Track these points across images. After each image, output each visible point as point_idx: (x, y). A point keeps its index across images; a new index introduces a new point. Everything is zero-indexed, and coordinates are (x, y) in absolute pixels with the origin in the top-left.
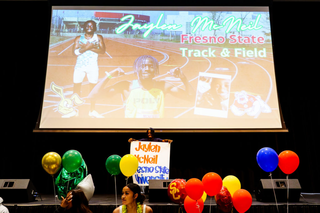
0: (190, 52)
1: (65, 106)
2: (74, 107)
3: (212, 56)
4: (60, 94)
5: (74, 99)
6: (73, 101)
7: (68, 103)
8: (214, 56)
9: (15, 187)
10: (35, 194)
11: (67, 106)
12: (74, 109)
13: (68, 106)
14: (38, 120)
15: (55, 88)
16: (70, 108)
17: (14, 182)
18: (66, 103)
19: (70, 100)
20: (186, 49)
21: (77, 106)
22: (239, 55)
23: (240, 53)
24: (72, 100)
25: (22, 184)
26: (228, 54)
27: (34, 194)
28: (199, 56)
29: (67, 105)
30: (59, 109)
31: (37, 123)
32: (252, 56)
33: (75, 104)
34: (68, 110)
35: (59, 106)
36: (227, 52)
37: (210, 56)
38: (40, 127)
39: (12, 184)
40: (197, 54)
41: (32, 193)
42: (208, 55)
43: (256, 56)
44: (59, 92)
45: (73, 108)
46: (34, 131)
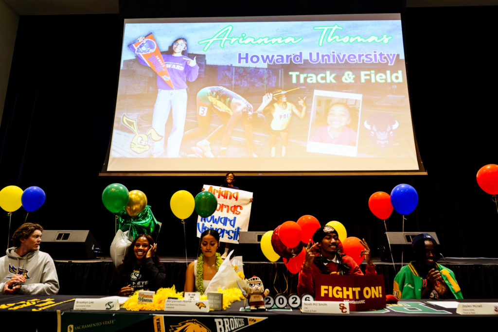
0: (302, 76)
1: (139, 143)
3: (331, 81)
4: (132, 128)
5: (151, 134)
7: (142, 140)
8: (334, 81)
9: (71, 239)
10: (97, 250)
13: (143, 144)
14: (105, 161)
16: (144, 146)
17: (69, 234)
18: (140, 139)
20: (298, 73)
22: (366, 80)
23: (368, 77)
24: (148, 136)
25: (79, 236)
26: (352, 78)
27: (95, 250)
28: (314, 81)
30: (132, 146)
31: (104, 164)
32: (383, 81)
34: (143, 148)
36: (350, 76)
37: (328, 81)
38: (109, 169)
39: (66, 236)
40: (311, 80)
41: (93, 248)
42: (326, 80)
43: (389, 81)
44: (131, 126)
46: (101, 175)
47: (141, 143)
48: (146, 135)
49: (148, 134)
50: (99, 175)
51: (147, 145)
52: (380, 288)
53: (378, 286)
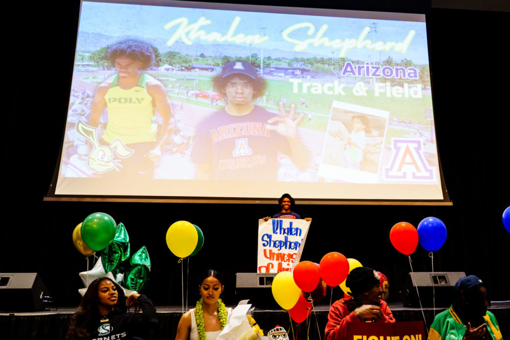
1: (100, 159)
2: (115, 161)
4: (92, 139)
5: (116, 147)
6: (114, 152)
7: (104, 155)
9: (11, 286)
10: (46, 299)
11: (104, 159)
12: (114, 164)
13: (106, 159)
14: (52, 181)
15: (82, 128)
16: (108, 162)
17: (9, 278)
18: (101, 153)
19: (109, 150)
21: (120, 159)
27: (44, 299)
29: (104, 157)
30: (90, 163)
31: (51, 185)
33: (117, 155)
34: (105, 165)
35: (89, 158)
38: (57, 193)
39: (5, 281)
41: (41, 297)
44: (89, 136)
45: (113, 162)
46: (46, 199)
47: (102, 158)
48: (110, 148)
49: (112, 148)
50: (44, 200)
51: (111, 161)
52: (420, 336)
53: (418, 334)
